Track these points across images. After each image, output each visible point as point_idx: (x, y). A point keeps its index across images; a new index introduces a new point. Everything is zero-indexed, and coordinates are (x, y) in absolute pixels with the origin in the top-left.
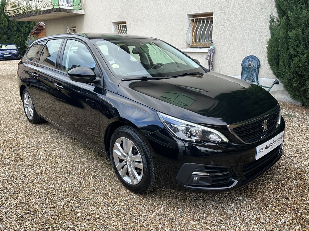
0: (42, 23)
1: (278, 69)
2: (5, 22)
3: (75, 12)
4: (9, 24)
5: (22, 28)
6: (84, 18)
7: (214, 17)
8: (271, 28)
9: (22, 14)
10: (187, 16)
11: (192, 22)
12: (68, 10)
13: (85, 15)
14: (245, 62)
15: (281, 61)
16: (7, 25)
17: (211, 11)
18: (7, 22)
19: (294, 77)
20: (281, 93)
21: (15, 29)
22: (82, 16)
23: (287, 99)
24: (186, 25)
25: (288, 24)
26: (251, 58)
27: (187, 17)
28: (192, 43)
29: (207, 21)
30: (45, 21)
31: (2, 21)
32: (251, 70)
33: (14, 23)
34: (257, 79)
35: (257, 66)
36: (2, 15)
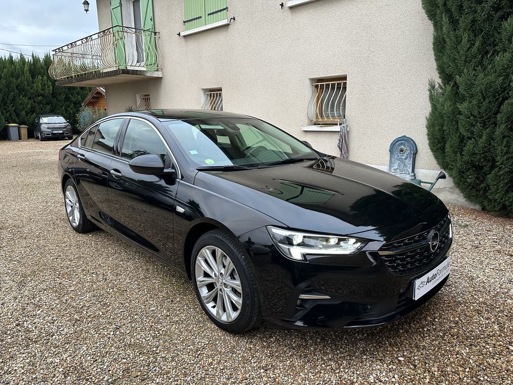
0: (102, 89)
1: (444, 157)
2: (48, 87)
3: (148, 74)
4: (53, 90)
5: (72, 95)
6: (161, 82)
7: (348, 81)
8: (431, 98)
9: (74, 77)
10: (308, 80)
11: (316, 89)
12: (139, 72)
13: (163, 78)
14: (395, 145)
15: (447, 146)
16: (51, 92)
17: (343, 74)
18: (51, 87)
19: (469, 169)
20: (450, 191)
21: (63, 97)
22: (159, 79)
23: (459, 200)
24: (307, 93)
25: (457, 93)
26: (404, 140)
27: (308, 82)
28: (316, 118)
29: (339, 88)
30: (105, 87)
31: (45, 85)
32: (403, 157)
33: (62, 89)
34: (413, 171)
35: (412, 152)
36: (45, 78)
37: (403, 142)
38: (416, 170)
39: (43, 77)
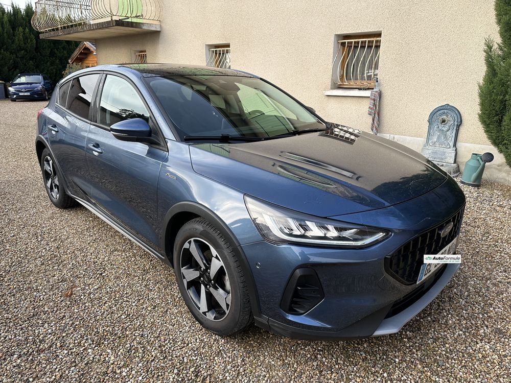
3: (145, 27)
6: (159, 37)
7: (382, 39)
8: (488, 61)
9: (60, 29)
10: (334, 36)
11: (342, 47)
13: (161, 33)
14: (435, 115)
17: (377, 30)
20: (497, 169)
22: (157, 33)
24: (332, 51)
26: (447, 108)
28: (341, 81)
29: (370, 47)
30: (95, 41)
31: (27, 38)
32: (445, 129)
33: (46, 43)
34: (455, 145)
35: (456, 123)
36: (27, 30)
37: (446, 111)
38: (458, 144)
39: (24, 29)
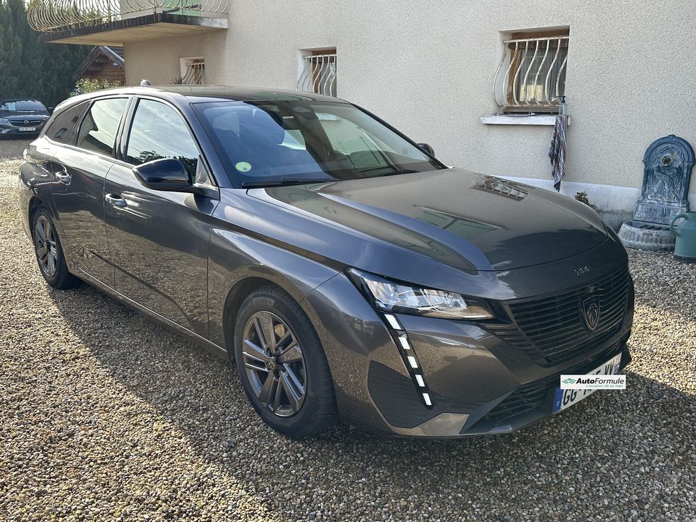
2: (16, 45)
4: (24, 50)
5: (56, 61)
6: (225, 38)
7: (571, 37)
9: (72, 27)
10: (497, 34)
11: (511, 51)
12: (189, 19)
13: (229, 31)
14: (654, 152)
16: (20, 54)
17: (563, 24)
22: (223, 31)
24: (494, 57)
26: (672, 142)
27: (497, 39)
28: (508, 102)
29: (553, 49)
30: (123, 44)
32: (670, 174)
34: (686, 197)
35: (686, 165)
37: (670, 145)
38: (690, 197)
